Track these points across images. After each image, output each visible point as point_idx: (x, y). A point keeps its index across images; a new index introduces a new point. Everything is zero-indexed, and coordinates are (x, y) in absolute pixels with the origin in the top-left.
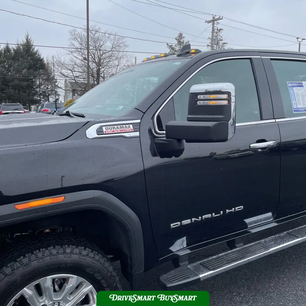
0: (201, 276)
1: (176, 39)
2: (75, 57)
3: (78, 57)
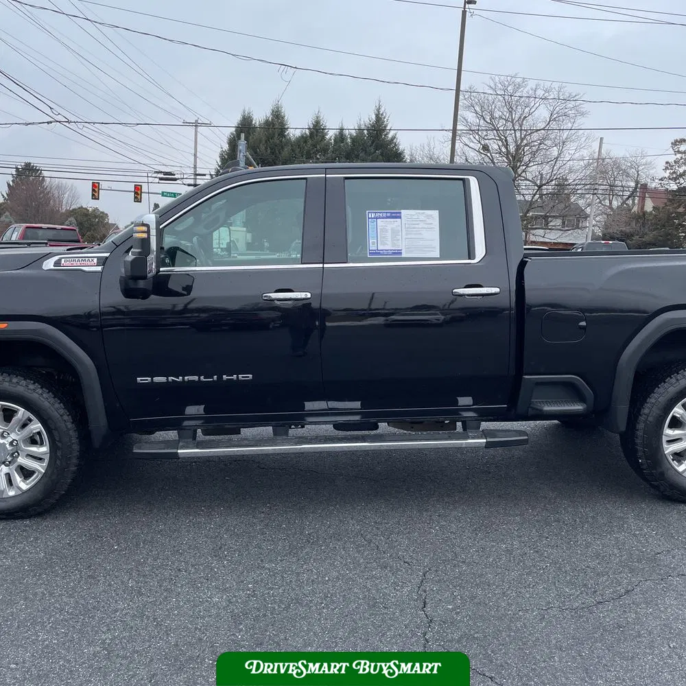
0: (180, 451)
2: (466, 145)
3: (471, 145)
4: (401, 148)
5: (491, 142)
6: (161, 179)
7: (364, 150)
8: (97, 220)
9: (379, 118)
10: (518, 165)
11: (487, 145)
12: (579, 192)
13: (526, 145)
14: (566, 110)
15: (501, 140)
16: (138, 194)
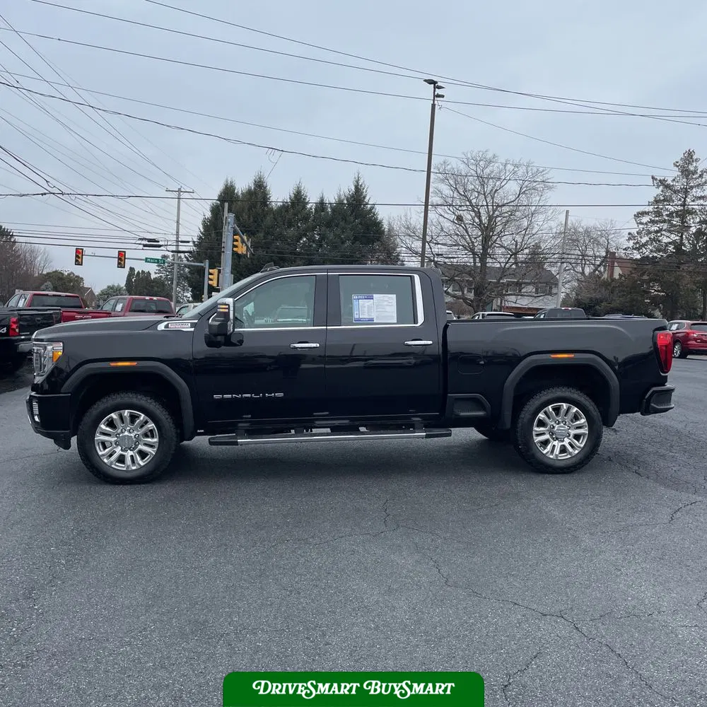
1: (677, 166)
2: (441, 215)
3: (446, 216)
4: (380, 217)
5: (465, 212)
6: (145, 246)
7: (344, 219)
8: (72, 284)
9: (358, 189)
10: (491, 234)
11: (461, 216)
12: (549, 260)
13: (498, 216)
14: (535, 184)
15: (474, 211)
16: (122, 260)
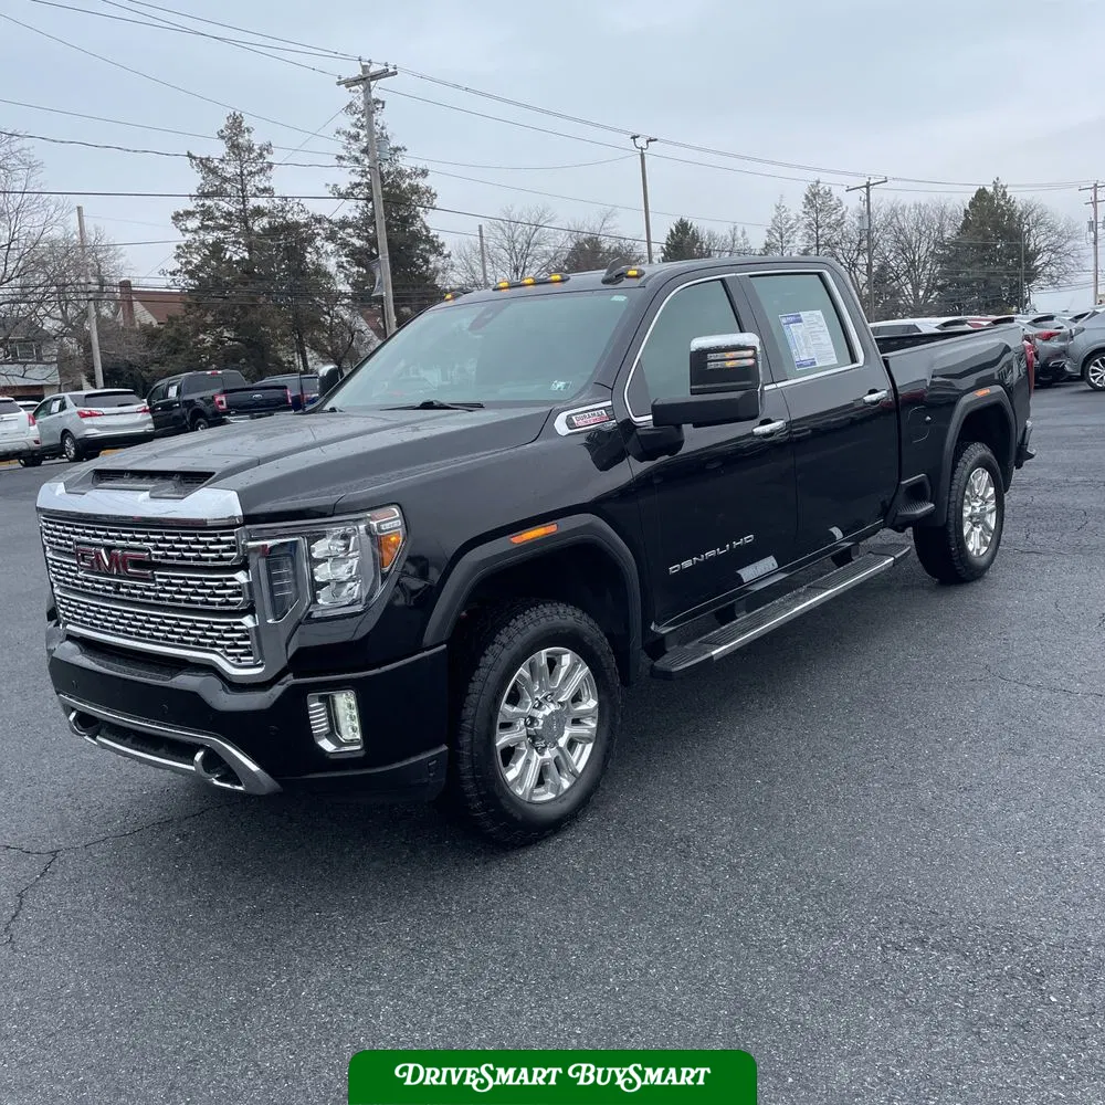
0: (713, 653)
1: (223, 138)
